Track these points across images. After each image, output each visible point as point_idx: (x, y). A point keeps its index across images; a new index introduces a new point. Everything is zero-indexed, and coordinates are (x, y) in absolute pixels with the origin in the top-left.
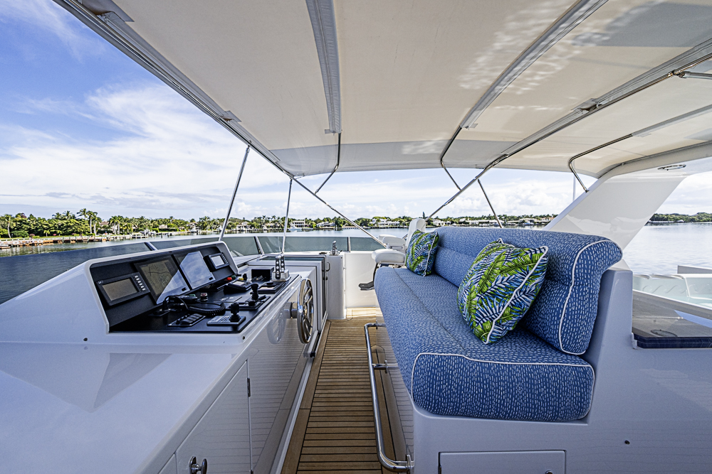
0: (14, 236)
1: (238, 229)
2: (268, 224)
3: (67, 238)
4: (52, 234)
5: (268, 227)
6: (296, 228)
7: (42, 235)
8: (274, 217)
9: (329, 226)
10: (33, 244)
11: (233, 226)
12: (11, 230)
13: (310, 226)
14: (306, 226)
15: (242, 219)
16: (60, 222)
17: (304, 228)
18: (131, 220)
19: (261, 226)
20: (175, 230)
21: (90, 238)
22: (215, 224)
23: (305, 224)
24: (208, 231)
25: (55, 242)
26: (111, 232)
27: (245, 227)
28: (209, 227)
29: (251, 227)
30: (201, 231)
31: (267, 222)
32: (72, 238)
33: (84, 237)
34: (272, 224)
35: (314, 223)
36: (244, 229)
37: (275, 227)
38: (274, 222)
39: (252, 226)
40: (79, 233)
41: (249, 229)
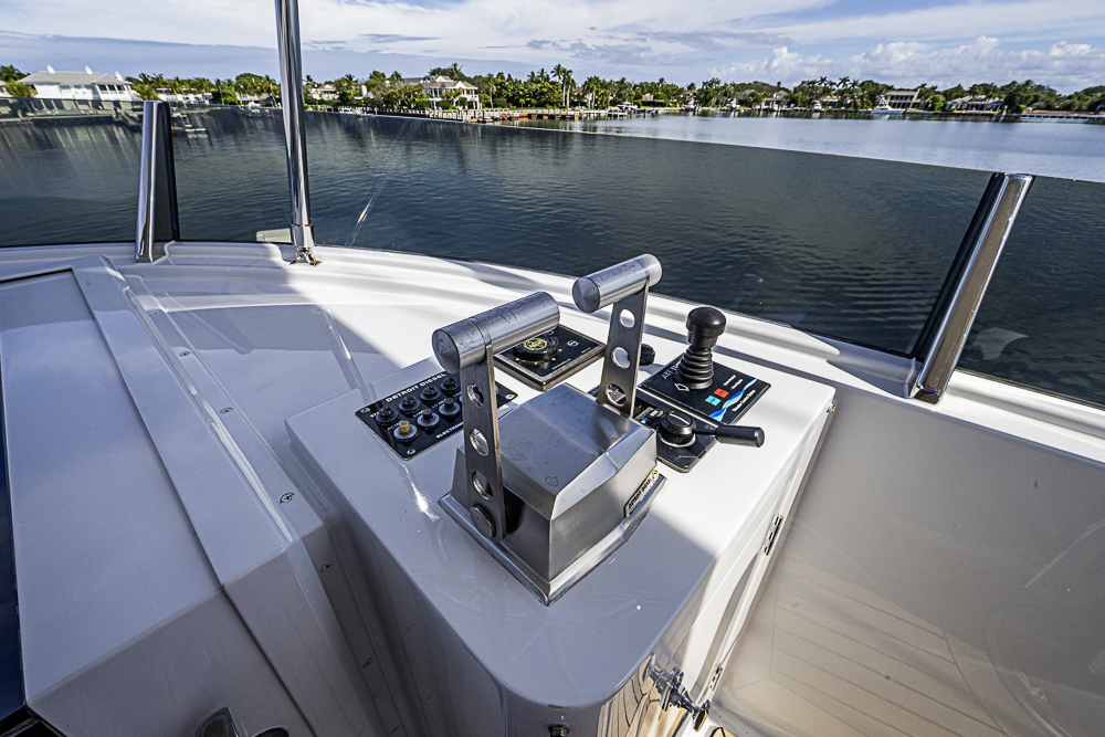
0: (495, 106)
1: (764, 107)
2: (828, 99)
3: (540, 111)
4: (526, 105)
5: (824, 104)
6: (890, 109)
7: (519, 106)
8: (844, 80)
9: (982, 107)
10: (510, 119)
11: (758, 101)
12: (493, 97)
13: (926, 107)
14: (915, 106)
15: (775, 84)
16: (534, 86)
17: (910, 110)
18: (610, 84)
19: (810, 103)
20: (663, 105)
21: (563, 113)
22: (725, 94)
23: (914, 100)
24: (711, 109)
25: (529, 116)
26: (584, 104)
27: (778, 102)
28: (714, 100)
29: (789, 105)
30: (700, 109)
31: (827, 91)
32: (546, 111)
33: (557, 111)
34: (835, 99)
35: (942, 98)
36: (776, 107)
37: (840, 104)
38: (841, 93)
39: (794, 101)
40: (552, 104)
41: (784, 108)
